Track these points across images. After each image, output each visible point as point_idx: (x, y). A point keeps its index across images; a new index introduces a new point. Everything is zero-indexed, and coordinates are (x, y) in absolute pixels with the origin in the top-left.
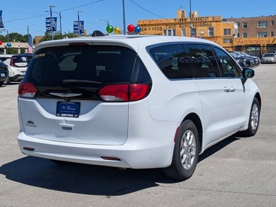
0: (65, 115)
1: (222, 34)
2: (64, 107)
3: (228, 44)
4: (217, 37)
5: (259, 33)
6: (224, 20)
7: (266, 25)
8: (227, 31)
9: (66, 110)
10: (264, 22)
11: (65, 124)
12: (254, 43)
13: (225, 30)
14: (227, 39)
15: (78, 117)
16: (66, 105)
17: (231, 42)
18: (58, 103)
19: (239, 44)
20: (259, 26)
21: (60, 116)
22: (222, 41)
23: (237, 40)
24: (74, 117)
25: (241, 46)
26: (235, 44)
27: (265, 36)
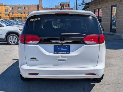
0: (60, 53)
1: (4, 12)
2: (59, 49)
3: (7, 17)
4: (2, 13)
5: (19, 12)
6: (5, 5)
7: (22, 9)
8: (6, 11)
9: (61, 50)
10: (21, 7)
11: (61, 58)
12: (19, 16)
13: (6, 10)
14: (7, 14)
15: (69, 53)
16: (60, 47)
17: (9, 15)
18: (54, 46)
19: (13, 17)
20: (19, 9)
21: (57, 53)
22: (4, 15)
23: (11, 15)
24: (66, 53)
25: (13, 18)
26: (11, 16)
27: (22, 13)
